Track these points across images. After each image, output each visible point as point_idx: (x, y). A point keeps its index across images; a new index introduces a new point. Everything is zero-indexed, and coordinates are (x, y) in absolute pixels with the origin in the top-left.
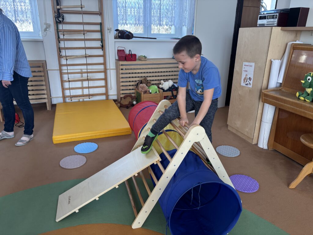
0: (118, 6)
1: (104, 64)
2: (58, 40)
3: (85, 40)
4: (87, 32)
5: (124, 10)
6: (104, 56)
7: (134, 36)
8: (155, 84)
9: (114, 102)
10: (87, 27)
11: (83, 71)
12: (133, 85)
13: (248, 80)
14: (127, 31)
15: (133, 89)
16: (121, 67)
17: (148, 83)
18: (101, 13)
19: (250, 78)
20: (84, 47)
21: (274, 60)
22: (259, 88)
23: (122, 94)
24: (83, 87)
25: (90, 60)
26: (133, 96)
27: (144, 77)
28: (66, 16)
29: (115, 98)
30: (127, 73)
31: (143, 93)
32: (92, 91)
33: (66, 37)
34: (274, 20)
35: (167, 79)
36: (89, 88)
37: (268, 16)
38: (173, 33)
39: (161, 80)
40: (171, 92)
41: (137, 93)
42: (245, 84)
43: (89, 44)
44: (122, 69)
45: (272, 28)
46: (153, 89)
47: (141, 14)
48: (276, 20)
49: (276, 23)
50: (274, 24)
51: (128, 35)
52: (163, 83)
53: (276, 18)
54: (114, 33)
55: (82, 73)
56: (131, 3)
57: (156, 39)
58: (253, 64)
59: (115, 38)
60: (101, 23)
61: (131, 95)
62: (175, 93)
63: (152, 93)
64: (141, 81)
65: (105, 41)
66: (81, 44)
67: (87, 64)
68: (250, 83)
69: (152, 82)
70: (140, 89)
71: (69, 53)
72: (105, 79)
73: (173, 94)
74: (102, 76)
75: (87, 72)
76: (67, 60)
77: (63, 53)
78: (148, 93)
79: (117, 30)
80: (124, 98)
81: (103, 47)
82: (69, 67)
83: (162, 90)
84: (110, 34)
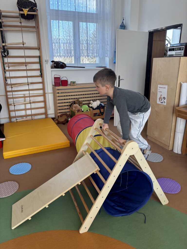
0: (53, 42)
1: (43, 89)
2: (4, 71)
3: (27, 70)
4: (29, 63)
5: (59, 45)
6: (43, 83)
7: (67, 66)
8: (86, 104)
9: (52, 119)
10: (28, 60)
11: (26, 95)
12: (67, 106)
13: (163, 99)
14: (61, 62)
15: (67, 109)
16: (58, 91)
17: (80, 104)
18: (39, 48)
19: (164, 97)
20: (27, 76)
21: (183, 83)
22: (172, 106)
23: (59, 113)
24: (26, 109)
25: (31, 87)
26: (69, 115)
27: (77, 98)
28: (10, 51)
29: (53, 116)
30: (62, 96)
31: (76, 112)
32: (34, 112)
33: (10, 68)
34: (181, 52)
35: (95, 100)
36: (31, 109)
37: (176, 48)
38: (98, 63)
39: (90, 100)
40: (99, 110)
41: (72, 111)
42: (160, 102)
43: (30, 73)
44: (58, 93)
45: (180, 58)
46: (85, 108)
47: (72, 48)
48: (183, 52)
49: (183, 53)
50: (181, 55)
51: (62, 65)
52: (92, 103)
53: (183, 50)
54: (50, 64)
55: (25, 97)
56: (63, 40)
57: (84, 67)
58: (166, 87)
59: (52, 68)
60: (39, 56)
61: (67, 113)
62: (102, 110)
63: (84, 111)
64: (74, 102)
65: (43, 70)
66: (24, 74)
67: (29, 90)
68: (164, 102)
69: (84, 103)
70: (74, 109)
71: (14, 81)
72: (45, 101)
73: (100, 111)
74: (41, 99)
75: (30, 97)
76: (12, 88)
77: (9, 81)
78: (81, 112)
79: (53, 61)
80: (61, 117)
81: (42, 75)
82: (14, 93)
83: (92, 109)
84: (47, 65)
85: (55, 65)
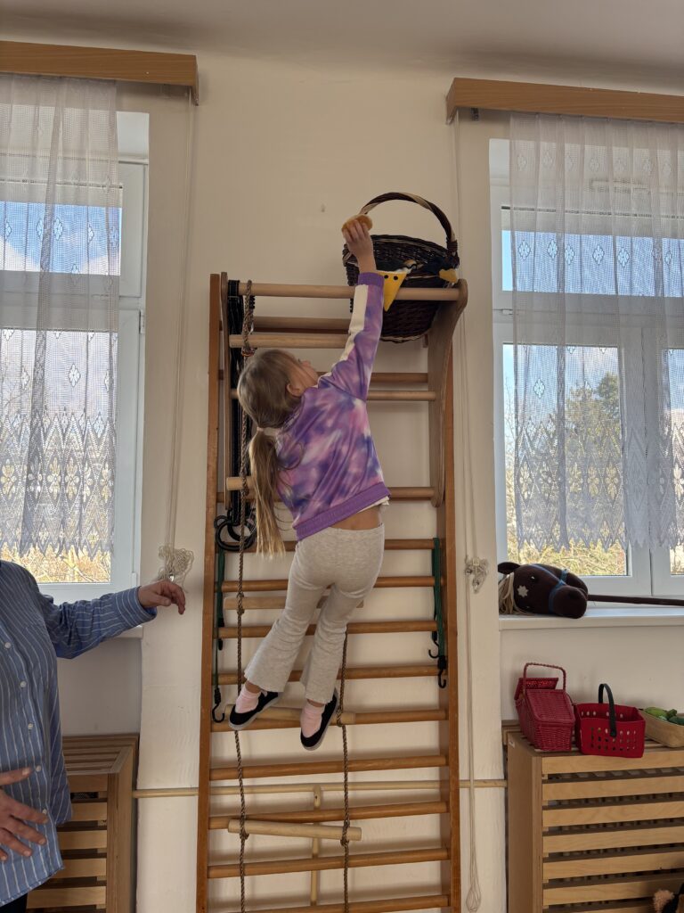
2: (216, 634)
11: (328, 798)
16: (552, 792)
18: (443, 493)
60: (436, 540)
65: (456, 634)
84: (476, 591)
85: (523, 591)
